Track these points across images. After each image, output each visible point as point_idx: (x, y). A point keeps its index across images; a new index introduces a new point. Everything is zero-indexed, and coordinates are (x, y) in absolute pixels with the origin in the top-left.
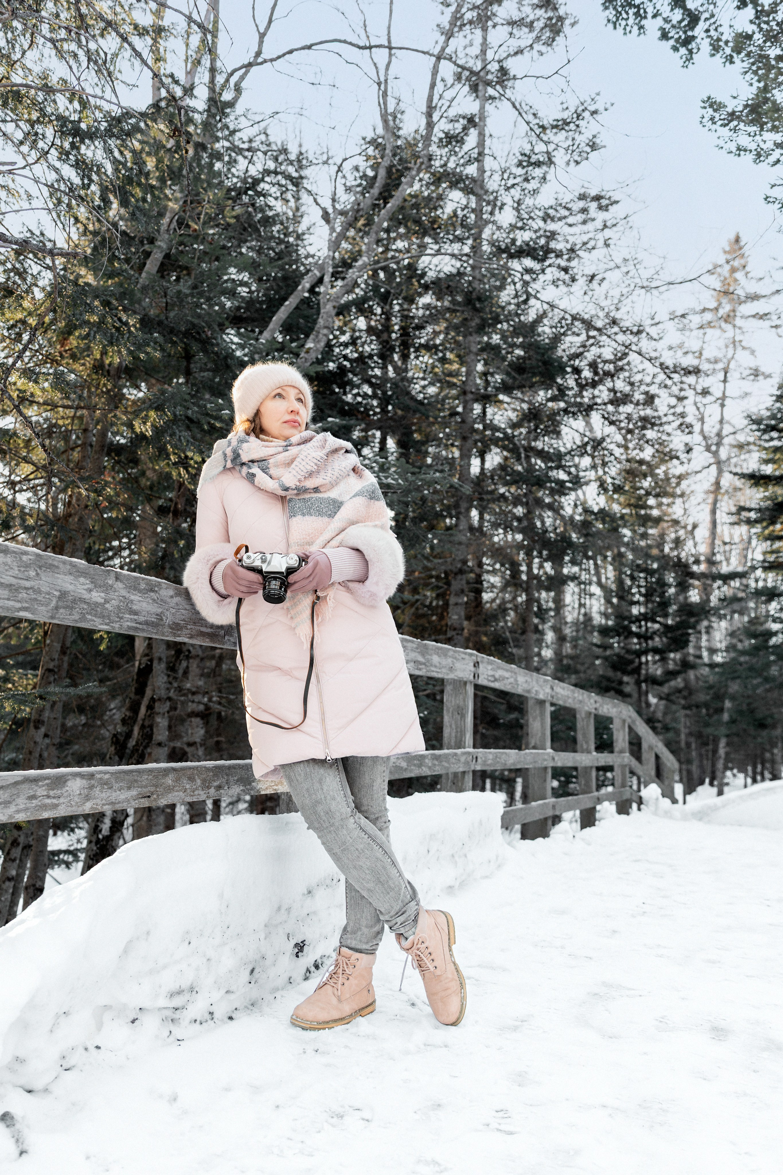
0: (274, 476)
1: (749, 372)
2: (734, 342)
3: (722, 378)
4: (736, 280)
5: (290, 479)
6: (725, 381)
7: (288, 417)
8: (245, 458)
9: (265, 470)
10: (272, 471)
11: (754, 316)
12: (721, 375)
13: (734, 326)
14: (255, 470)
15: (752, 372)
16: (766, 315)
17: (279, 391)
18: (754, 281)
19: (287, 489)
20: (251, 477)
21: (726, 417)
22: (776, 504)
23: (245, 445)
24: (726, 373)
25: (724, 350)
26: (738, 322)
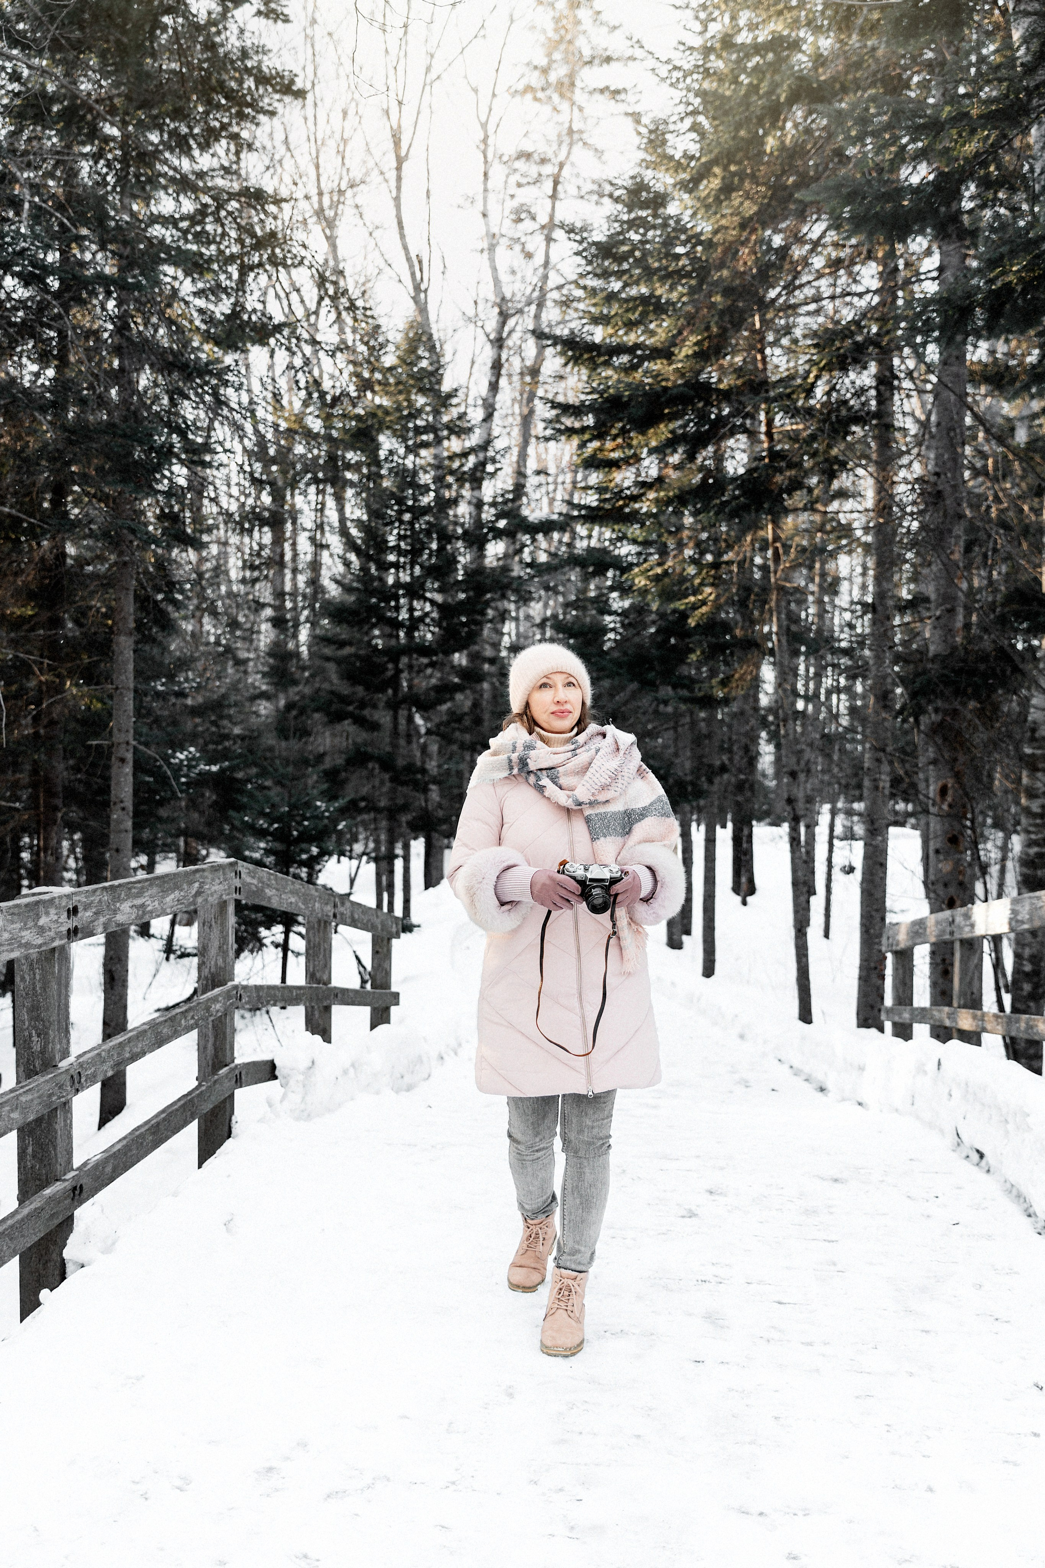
0: (564, 785)
1: (590, 186)
2: (571, 132)
3: (550, 193)
4: (578, 22)
5: (583, 793)
6: (554, 197)
7: (555, 708)
8: (532, 766)
9: (554, 780)
10: (562, 781)
11: (602, 91)
12: (548, 186)
13: (573, 104)
14: (545, 781)
15: (595, 187)
16: (617, 92)
17: (545, 680)
18: (605, 29)
19: (580, 804)
20: (540, 789)
21: (553, 259)
22: (607, 400)
23: (532, 753)
24: (556, 183)
25: (555, 147)
26: (579, 96)
